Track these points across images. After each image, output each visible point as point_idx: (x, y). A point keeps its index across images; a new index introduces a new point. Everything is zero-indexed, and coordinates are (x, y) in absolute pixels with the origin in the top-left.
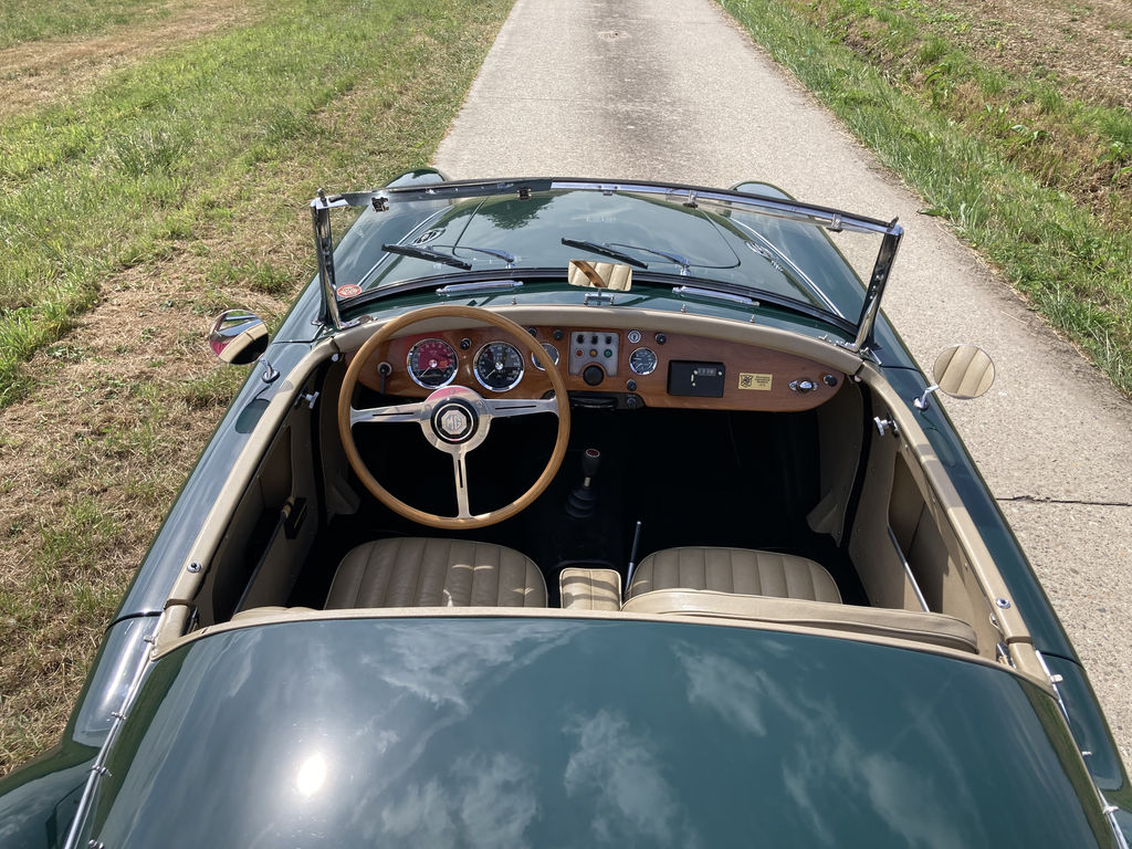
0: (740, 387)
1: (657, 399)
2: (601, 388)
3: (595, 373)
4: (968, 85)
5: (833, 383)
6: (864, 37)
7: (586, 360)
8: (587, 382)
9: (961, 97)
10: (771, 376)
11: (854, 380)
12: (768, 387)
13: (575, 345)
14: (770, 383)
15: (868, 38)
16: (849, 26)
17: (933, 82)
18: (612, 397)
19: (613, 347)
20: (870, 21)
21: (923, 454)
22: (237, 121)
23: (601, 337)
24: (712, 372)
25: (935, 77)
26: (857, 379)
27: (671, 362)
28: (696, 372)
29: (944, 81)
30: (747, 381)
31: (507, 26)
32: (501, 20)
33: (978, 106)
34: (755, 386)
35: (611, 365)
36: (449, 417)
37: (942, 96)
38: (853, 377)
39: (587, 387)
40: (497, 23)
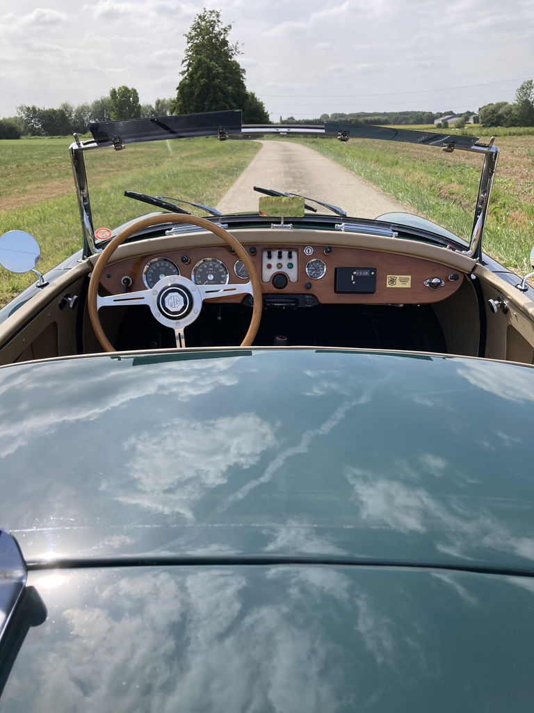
0: (388, 286)
1: (327, 296)
2: (286, 290)
3: (280, 279)
4: (517, 213)
5: (456, 278)
6: (450, 194)
7: (274, 270)
8: (275, 287)
9: (513, 219)
10: (410, 277)
11: (470, 277)
12: (408, 285)
13: (266, 261)
14: (410, 281)
15: (453, 194)
16: (440, 189)
17: (495, 213)
18: (295, 297)
19: (294, 260)
20: (453, 185)
21: (530, 307)
22: (61, 236)
23: (285, 254)
24: (367, 273)
25: (496, 210)
26: (473, 277)
27: (336, 269)
28: (355, 273)
29: (502, 212)
30: (393, 281)
31: (232, 189)
32: (228, 187)
33: (525, 223)
34: (398, 284)
35: (293, 275)
36: (171, 298)
37: (502, 220)
38: (469, 275)
39: (275, 290)
40: (226, 188)
